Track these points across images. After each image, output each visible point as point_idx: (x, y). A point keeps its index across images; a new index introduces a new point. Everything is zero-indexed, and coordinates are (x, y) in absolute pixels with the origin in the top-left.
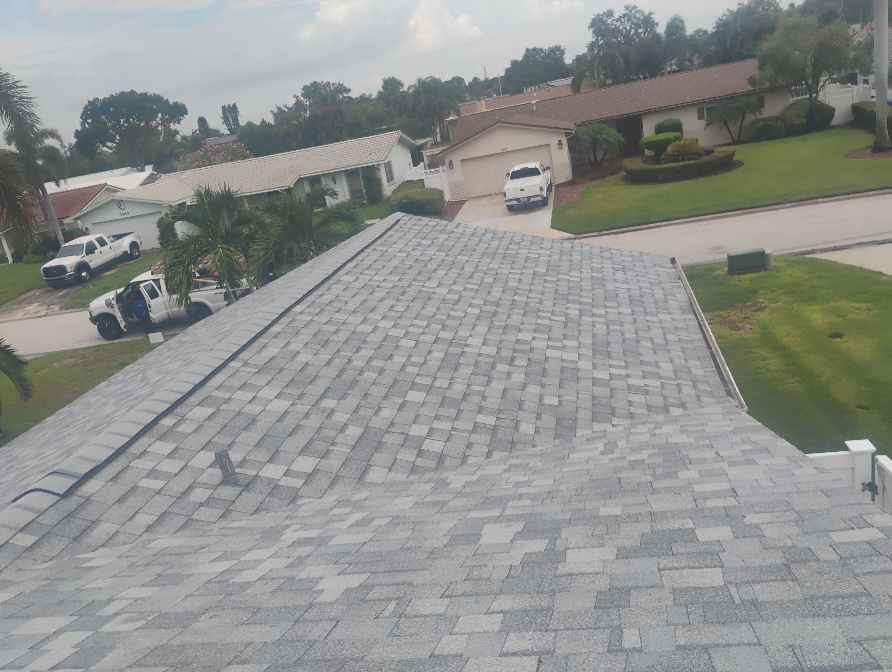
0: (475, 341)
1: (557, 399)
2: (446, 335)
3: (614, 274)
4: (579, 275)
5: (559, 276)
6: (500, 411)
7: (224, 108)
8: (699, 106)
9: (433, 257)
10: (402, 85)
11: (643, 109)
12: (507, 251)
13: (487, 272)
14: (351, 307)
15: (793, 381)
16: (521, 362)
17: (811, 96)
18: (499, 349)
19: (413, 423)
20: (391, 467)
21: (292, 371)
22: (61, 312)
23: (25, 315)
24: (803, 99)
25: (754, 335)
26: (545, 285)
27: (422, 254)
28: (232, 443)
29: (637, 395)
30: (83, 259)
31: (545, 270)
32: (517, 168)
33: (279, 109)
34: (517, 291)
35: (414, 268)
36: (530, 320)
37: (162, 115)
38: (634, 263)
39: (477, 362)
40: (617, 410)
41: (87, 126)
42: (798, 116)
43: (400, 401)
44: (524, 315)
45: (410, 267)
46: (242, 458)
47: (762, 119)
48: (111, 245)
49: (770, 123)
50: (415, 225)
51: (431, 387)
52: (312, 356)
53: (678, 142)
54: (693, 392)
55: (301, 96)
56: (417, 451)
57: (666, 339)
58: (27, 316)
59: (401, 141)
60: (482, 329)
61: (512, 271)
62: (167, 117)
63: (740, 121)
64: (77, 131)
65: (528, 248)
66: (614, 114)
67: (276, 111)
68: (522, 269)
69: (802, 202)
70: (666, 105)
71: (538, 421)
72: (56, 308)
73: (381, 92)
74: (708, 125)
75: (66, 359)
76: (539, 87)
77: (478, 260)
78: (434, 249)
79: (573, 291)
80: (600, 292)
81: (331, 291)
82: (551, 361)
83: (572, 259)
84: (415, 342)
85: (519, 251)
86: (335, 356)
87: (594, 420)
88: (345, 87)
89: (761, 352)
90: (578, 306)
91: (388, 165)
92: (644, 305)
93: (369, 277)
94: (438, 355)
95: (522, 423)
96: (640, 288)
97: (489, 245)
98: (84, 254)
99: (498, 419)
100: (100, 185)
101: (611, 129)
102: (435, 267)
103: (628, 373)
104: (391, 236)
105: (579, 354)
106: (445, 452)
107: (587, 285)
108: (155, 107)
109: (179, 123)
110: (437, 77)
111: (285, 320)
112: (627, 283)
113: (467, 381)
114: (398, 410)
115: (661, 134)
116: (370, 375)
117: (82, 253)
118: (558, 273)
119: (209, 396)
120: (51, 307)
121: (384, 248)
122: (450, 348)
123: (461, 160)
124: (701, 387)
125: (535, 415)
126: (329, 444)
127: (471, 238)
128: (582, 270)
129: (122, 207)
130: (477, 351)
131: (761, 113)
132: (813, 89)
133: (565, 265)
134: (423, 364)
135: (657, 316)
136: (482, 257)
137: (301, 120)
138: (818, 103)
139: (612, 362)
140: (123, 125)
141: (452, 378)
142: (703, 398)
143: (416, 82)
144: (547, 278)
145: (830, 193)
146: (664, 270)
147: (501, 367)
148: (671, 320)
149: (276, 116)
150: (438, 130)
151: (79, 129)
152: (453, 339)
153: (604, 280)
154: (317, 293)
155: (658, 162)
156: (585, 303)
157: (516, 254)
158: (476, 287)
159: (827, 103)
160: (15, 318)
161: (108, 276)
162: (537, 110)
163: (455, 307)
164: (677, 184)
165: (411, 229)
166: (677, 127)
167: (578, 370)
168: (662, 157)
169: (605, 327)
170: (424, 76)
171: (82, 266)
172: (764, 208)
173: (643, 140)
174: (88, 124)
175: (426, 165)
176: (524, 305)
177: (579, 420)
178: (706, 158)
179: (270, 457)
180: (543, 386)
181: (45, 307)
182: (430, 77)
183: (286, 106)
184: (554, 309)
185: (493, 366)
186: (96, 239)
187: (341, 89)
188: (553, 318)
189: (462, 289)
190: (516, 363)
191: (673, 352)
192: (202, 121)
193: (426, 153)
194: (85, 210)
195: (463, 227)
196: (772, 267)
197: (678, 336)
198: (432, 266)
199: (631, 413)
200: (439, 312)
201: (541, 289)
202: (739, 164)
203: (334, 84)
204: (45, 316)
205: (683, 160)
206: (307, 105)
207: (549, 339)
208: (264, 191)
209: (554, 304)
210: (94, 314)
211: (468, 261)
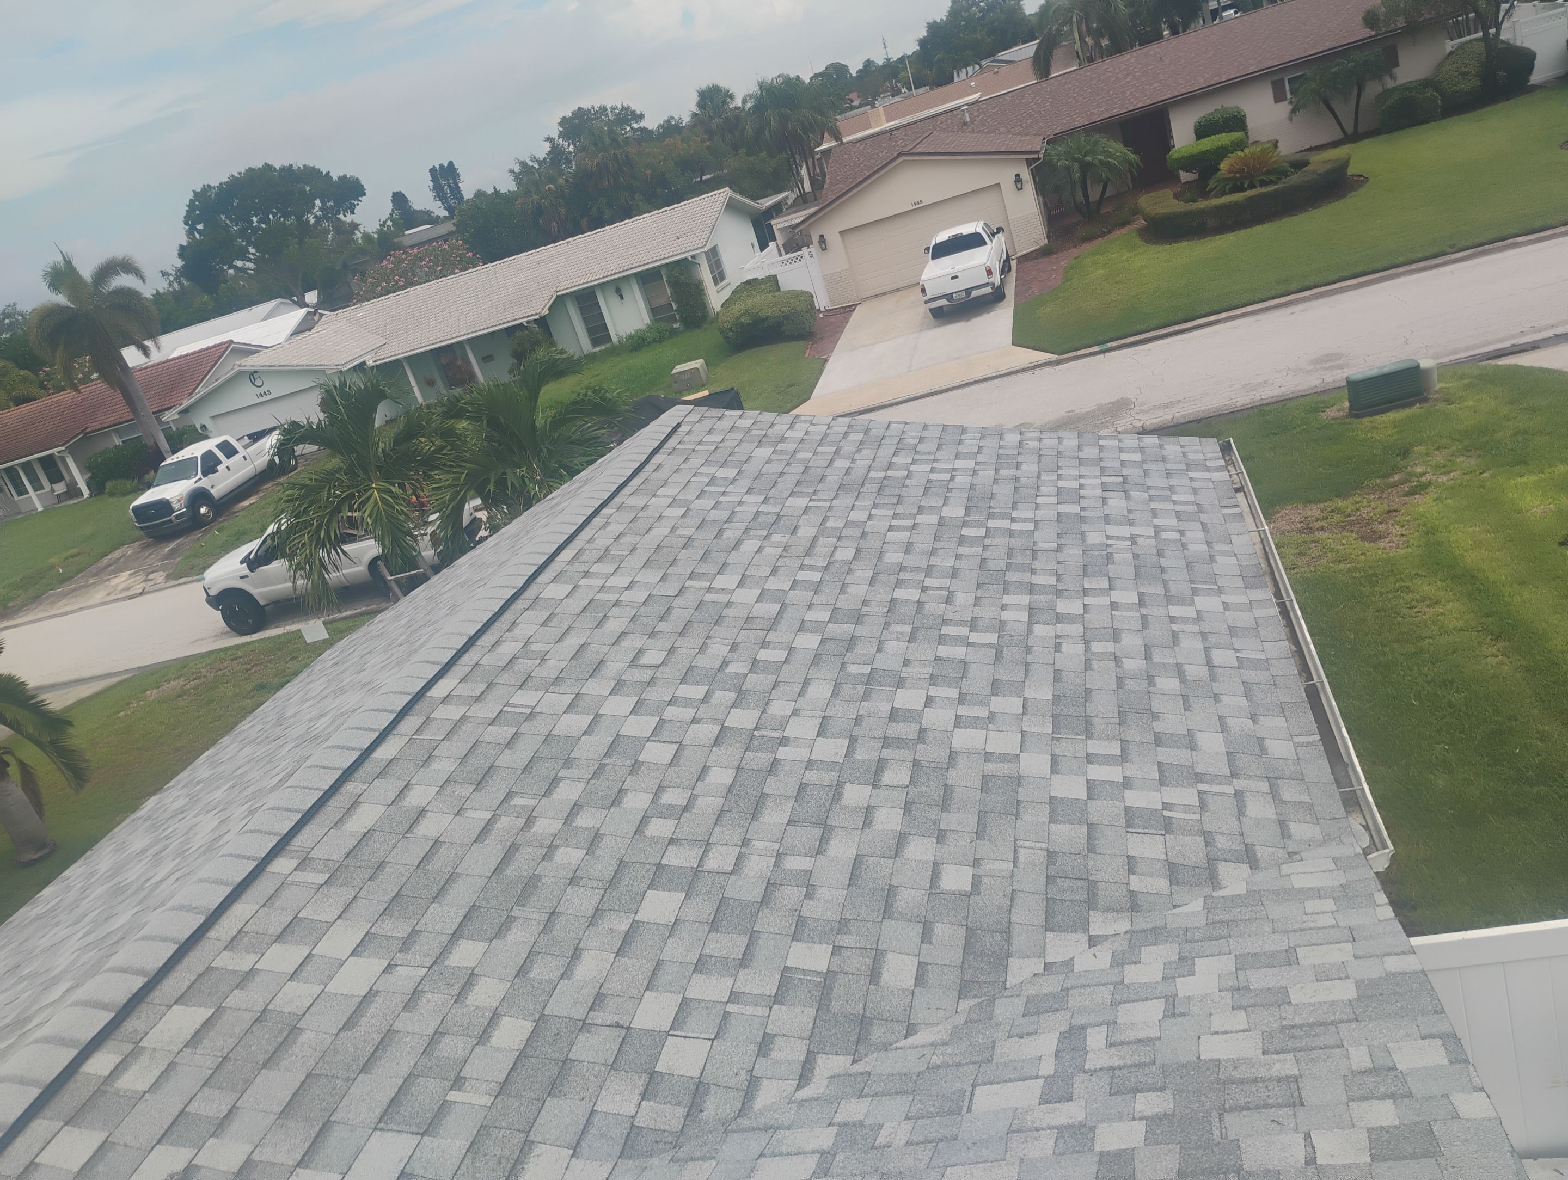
0: (803, 728)
1: (969, 872)
2: (743, 719)
3: (1104, 501)
4: (1030, 514)
5: (991, 523)
6: (843, 925)
7: (433, 171)
8: (1275, 78)
9: (738, 509)
10: (732, 97)
11: (1169, 96)
12: (890, 473)
13: (844, 533)
14: (551, 669)
15: (1494, 650)
16: (896, 775)
17: (1486, 34)
18: (853, 740)
19: (647, 989)
20: (578, 1142)
21: (402, 869)
22: (169, 584)
23: (109, 594)
24: (1471, 41)
25: (1410, 550)
26: (961, 550)
27: (716, 505)
28: (230, 1112)
29: (1147, 837)
30: (199, 484)
31: (960, 512)
32: (943, 236)
33: (523, 164)
34: (903, 575)
35: (696, 543)
36: (925, 651)
37: (321, 202)
38: (1145, 467)
39: (802, 787)
40: (1101, 886)
41: (197, 236)
42: (1464, 74)
43: (624, 926)
44: (912, 638)
45: (688, 543)
46: (244, 1158)
47: (1396, 89)
48: (245, 454)
49: (1413, 94)
50: (710, 432)
51: (697, 872)
52: (449, 818)
53: (1240, 153)
54: (1270, 812)
55: (559, 137)
56: (642, 1081)
57: (1210, 665)
58: (112, 597)
59: (732, 207)
60: (820, 691)
61: (895, 523)
62: (331, 203)
63: (1354, 97)
64: (181, 247)
65: (932, 457)
66: (1116, 112)
67: (517, 169)
68: (914, 516)
69: (1486, 247)
70: (1212, 83)
71: (925, 946)
72: (159, 577)
73: (696, 115)
74: (1294, 111)
75: (168, 681)
76: (981, 67)
77: (828, 504)
78: (742, 486)
79: (1018, 559)
80: (1073, 554)
81: (517, 631)
82: (962, 761)
83: (1019, 473)
84: (675, 747)
85: (912, 468)
86: (498, 812)
87: (1049, 926)
88: (633, 112)
89: (1426, 588)
90: (1024, 600)
91: (713, 255)
92: (1165, 577)
93: (599, 582)
94: (721, 777)
95: (890, 956)
96: (1158, 530)
97: (853, 461)
98: (200, 475)
99: (837, 950)
100: (221, 344)
101: (1113, 143)
102: (738, 534)
103: (1128, 774)
104: (659, 466)
105: (1022, 733)
106: (708, 1078)
107: (1046, 540)
108: (308, 189)
109: (353, 213)
110: (792, 75)
111: (409, 724)
112: (1131, 523)
113: (776, 846)
114: (618, 954)
115: (1206, 140)
116: (569, 856)
117: (196, 474)
118: (990, 516)
119: (209, 969)
120: (151, 577)
121: (639, 501)
122: (749, 755)
123: (841, 233)
124: (1289, 793)
125: (919, 928)
126: (448, 1084)
127: (820, 449)
128: (1039, 500)
129: (258, 383)
130: (803, 754)
131: (1393, 77)
132: (1489, 20)
133: (1004, 491)
134: (685, 809)
135: (1192, 603)
136: (836, 497)
137: (561, 181)
138: (1501, 46)
139: (1094, 747)
140: (259, 228)
141: (745, 842)
142: (1294, 828)
143: (757, 88)
144: (966, 532)
145: (1538, 224)
146: (1206, 475)
147: (855, 794)
148: (1221, 609)
149: (518, 177)
150: (804, 172)
151: (185, 244)
152: (756, 729)
153: (1083, 520)
154: (488, 639)
155: (1205, 195)
156: (1045, 589)
157: (907, 477)
158: (816, 576)
159: (1519, 44)
160: (91, 603)
161: (244, 509)
162: (973, 121)
163: (771, 637)
164: (1242, 234)
165: (700, 443)
166: (1236, 122)
167: (1019, 779)
168: (1212, 183)
169: (1080, 648)
170: (770, 74)
171: (199, 496)
172: (1414, 266)
173: (1174, 154)
174: (199, 232)
175: (780, 246)
176: (912, 609)
177: (1016, 930)
178: (1296, 178)
179: (307, 1145)
180: (941, 837)
181: (141, 577)
182: (779, 76)
183: (534, 159)
184: (978, 612)
185: (837, 791)
186: (217, 446)
187: (627, 116)
188: (974, 637)
189: (786, 586)
190: (887, 778)
191: (1225, 699)
192: (399, 199)
193: (778, 224)
194: (201, 391)
195: (805, 422)
196: (1437, 392)
197: (1237, 650)
198: (731, 533)
199: (1132, 894)
200: (735, 655)
201: (951, 562)
202: (1360, 181)
203: (613, 109)
204: (141, 594)
205: (1252, 186)
206: (570, 153)
207: (962, 699)
208: (497, 328)
209: (977, 599)
210: (213, 592)
211: (807, 509)
